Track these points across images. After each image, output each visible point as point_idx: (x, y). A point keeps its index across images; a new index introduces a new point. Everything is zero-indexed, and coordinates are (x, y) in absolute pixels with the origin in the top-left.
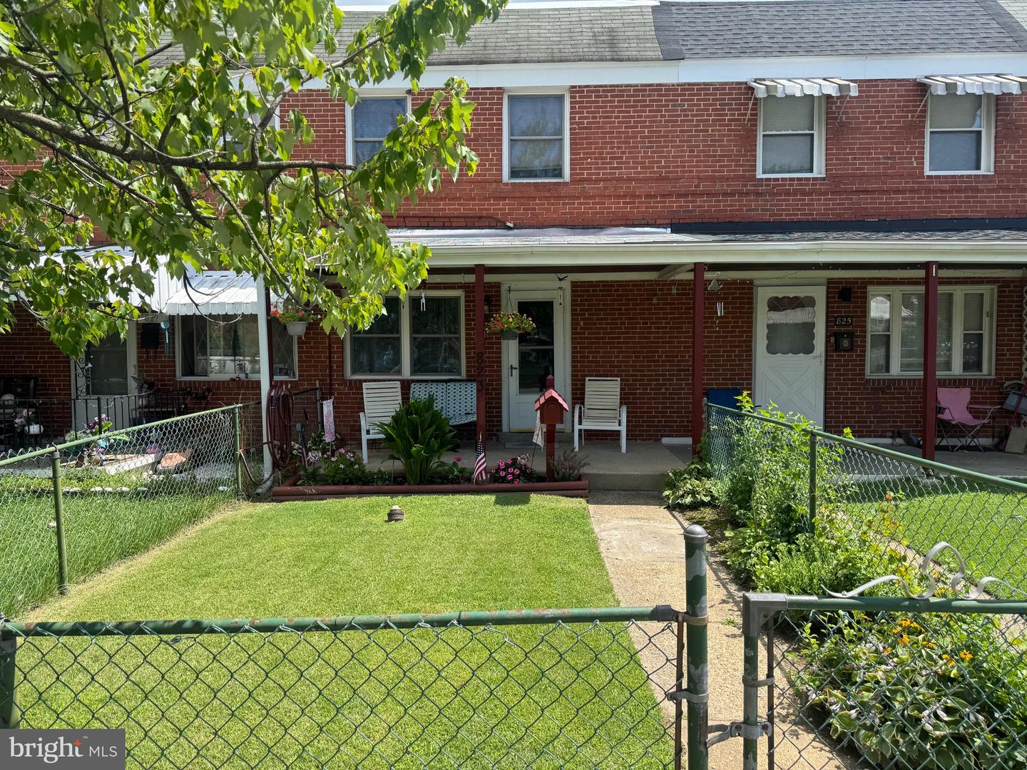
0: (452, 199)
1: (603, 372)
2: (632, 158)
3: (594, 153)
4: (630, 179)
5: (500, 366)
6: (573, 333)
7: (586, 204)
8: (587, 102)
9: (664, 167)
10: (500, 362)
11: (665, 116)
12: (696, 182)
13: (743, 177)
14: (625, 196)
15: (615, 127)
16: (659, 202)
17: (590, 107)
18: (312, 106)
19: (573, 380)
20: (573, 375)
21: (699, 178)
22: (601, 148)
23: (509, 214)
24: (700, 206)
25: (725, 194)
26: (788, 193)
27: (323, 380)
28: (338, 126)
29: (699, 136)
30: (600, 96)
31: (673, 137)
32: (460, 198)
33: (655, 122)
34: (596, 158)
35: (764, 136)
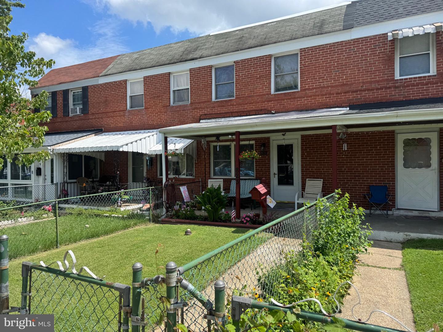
0: (250, 104)
1: (315, 176)
2: (329, 77)
3: (311, 77)
4: (328, 87)
5: (270, 173)
6: (302, 159)
7: (308, 100)
8: (308, 55)
9: (345, 79)
10: (270, 171)
11: (345, 56)
12: (361, 85)
13: (387, 80)
14: (326, 95)
15: (321, 64)
16: (343, 96)
17: (309, 57)
18: (200, 73)
19: (302, 180)
20: (302, 178)
21: (363, 83)
22: (315, 74)
23: (273, 107)
24: (364, 96)
25: (377, 89)
26: (413, 85)
27: (203, 178)
28: (209, 80)
29: (363, 63)
30: (313, 51)
31: (349, 65)
32: (253, 103)
33: (340, 59)
34: (312, 79)
35: (400, 58)
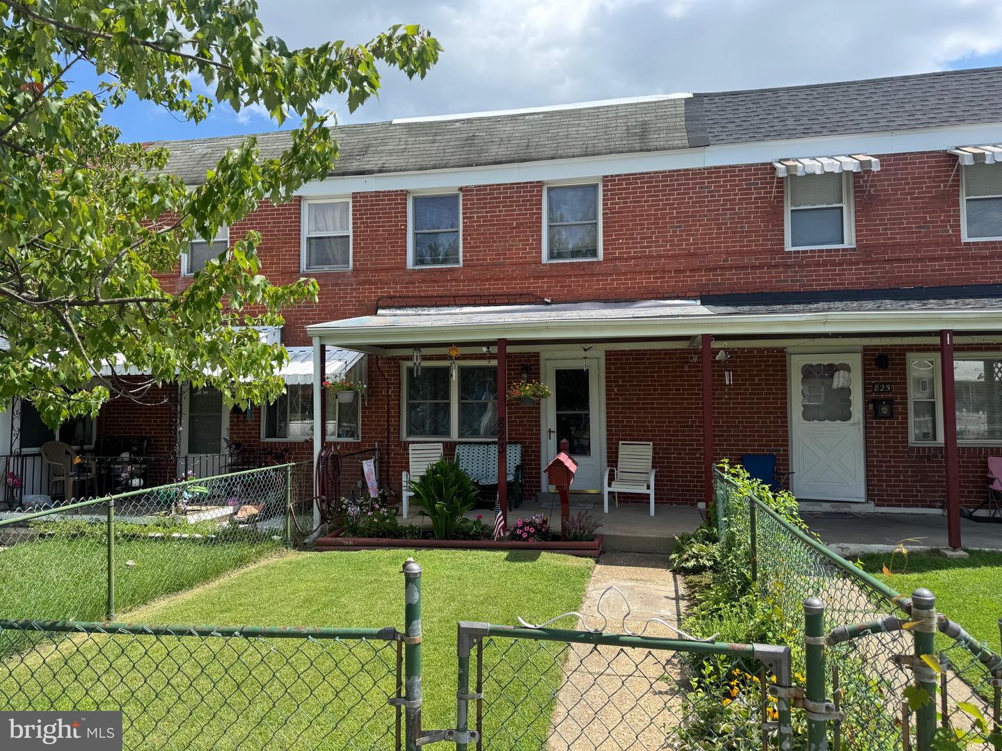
0: (496, 280)
1: (636, 436)
2: (661, 237)
3: (625, 234)
4: (660, 257)
5: (539, 430)
6: (607, 399)
7: (618, 280)
8: (618, 189)
9: (692, 244)
10: (539, 426)
11: (692, 198)
12: (724, 256)
13: (771, 251)
14: (655, 272)
15: (646, 210)
16: (689, 276)
17: (621, 194)
18: (379, 205)
19: (608, 444)
20: (608, 439)
21: (727, 253)
22: (632, 229)
23: (547, 291)
24: (729, 279)
25: (754, 267)
26: (818, 264)
27: (382, 442)
28: (400, 221)
29: (726, 214)
30: (631, 184)
31: (700, 216)
32: (503, 279)
33: (683, 203)
34: (627, 239)
35: (792, 211)
